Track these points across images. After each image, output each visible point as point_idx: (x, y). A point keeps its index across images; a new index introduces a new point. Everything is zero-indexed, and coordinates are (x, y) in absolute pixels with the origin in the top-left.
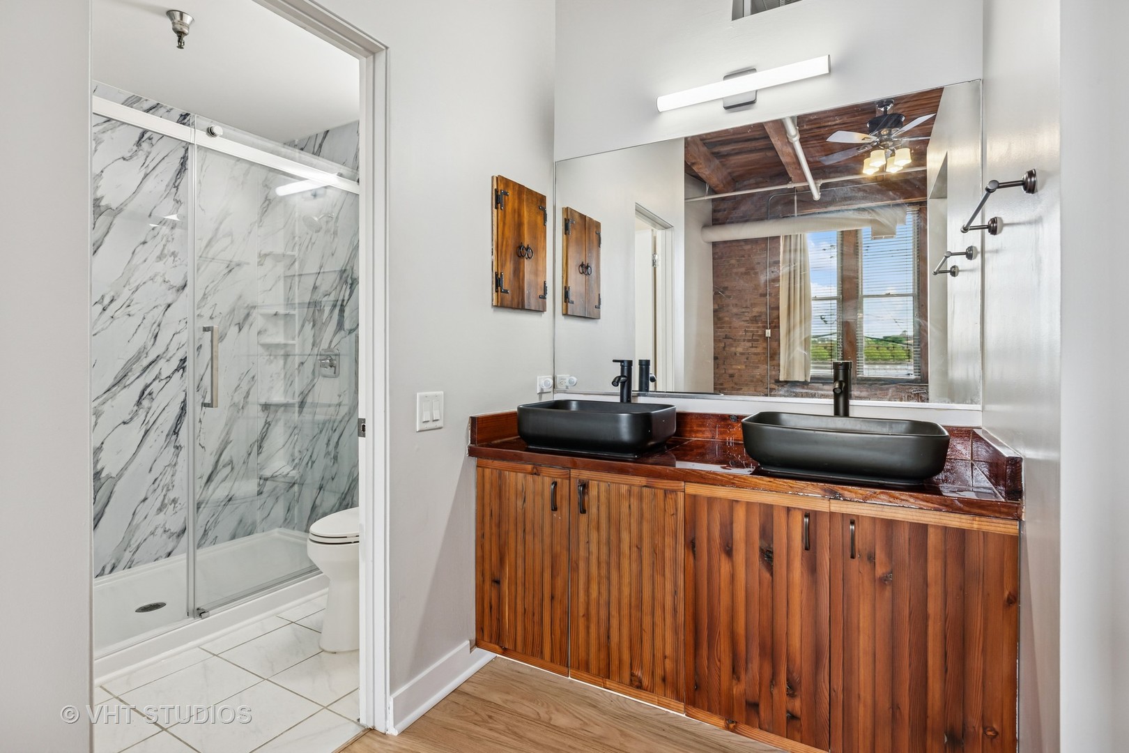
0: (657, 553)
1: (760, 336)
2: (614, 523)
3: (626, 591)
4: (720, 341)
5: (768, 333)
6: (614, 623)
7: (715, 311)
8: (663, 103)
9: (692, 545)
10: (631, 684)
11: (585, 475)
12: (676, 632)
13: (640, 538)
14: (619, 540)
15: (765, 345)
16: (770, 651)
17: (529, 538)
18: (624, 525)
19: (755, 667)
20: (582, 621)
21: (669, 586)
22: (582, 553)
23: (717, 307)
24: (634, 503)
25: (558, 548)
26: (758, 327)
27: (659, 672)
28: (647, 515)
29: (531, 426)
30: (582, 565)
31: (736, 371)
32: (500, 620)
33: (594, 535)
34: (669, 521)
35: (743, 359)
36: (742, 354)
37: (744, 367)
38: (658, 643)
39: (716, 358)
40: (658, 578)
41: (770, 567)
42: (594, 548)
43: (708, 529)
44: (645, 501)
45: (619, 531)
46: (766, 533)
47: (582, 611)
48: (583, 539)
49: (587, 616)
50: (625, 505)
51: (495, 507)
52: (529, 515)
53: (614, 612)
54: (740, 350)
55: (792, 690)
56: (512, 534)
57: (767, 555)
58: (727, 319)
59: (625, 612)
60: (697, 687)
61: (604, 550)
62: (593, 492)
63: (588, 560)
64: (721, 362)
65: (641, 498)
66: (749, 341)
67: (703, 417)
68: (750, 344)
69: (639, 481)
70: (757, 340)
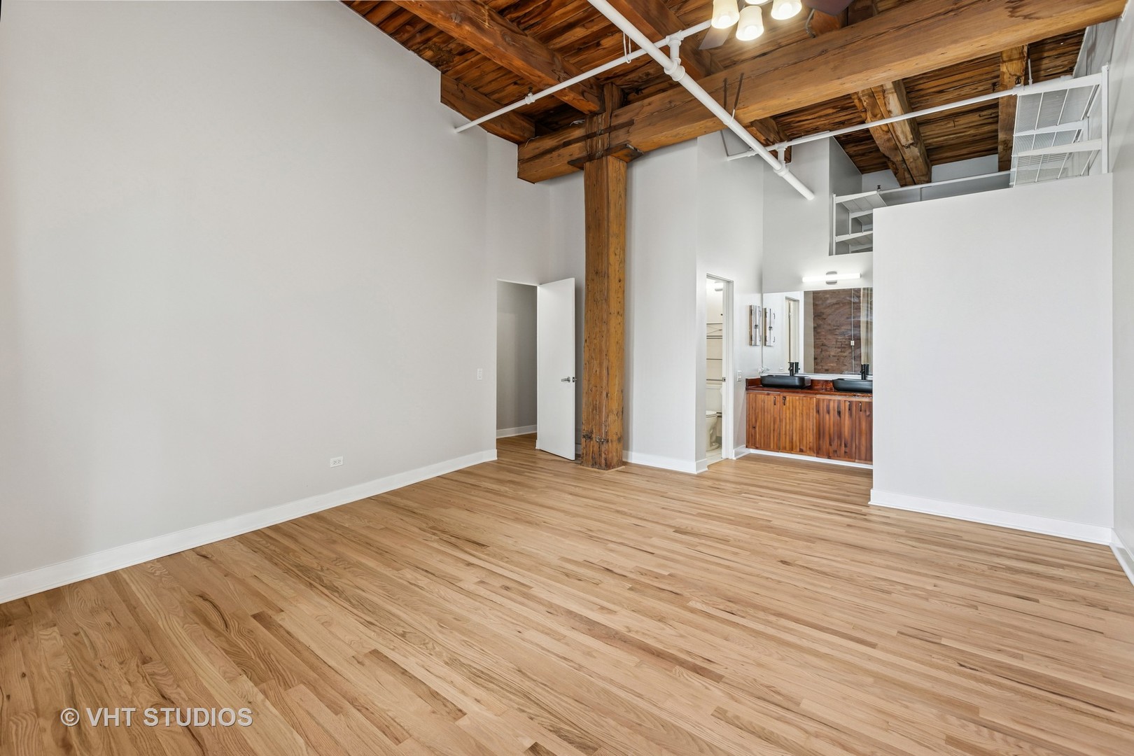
0: (808, 415)
1: (846, 345)
2: (794, 408)
3: (798, 426)
4: (818, 348)
5: (853, 343)
6: (794, 435)
7: (815, 328)
8: (804, 280)
9: (818, 412)
10: (800, 451)
11: (785, 394)
12: (813, 435)
13: (803, 411)
14: (796, 412)
15: (850, 351)
16: (840, 437)
17: (766, 414)
18: (797, 407)
19: (835, 443)
20: (784, 436)
21: (811, 424)
22: (784, 416)
23: (816, 325)
24: (801, 402)
25: (775, 416)
26: (846, 339)
27: (808, 447)
28: (805, 404)
29: (766, 382)
30: (784, 420)
31: (830, 367)
32: (755, 439)
33: (788, 412)
34: (811, 406)
35: (835, 359)
36: (834, 356)
37: (835, 365)
38: (808, 439)
39: (815, 359)
40: (808, 422)
41: (840, 416)
42: (788, 415)
43: (823, 407)
44: (804, 402)
45: (796, 410)
46: (839, 407)
47: (784, 433)
48: (784, 412)
49: (786, 434)
50: (798, 403)
51: (754, 405)
52: (766, 407)
53: (794, 432)
54: (832, 354)
55: (846, 446)
56: (760, 413)
57: (839, 413)
58: (823, 333)
59: (798, 432)
60: (819, 449)
61: (791, 415)
62: (787, 399)
63: (786, 419)
64: (819, 361)
65: (803, 400)
66: (839, 348)
67: (819, 381)
68: (840, 350)
69: (802, 395)
70: (845, 348)
